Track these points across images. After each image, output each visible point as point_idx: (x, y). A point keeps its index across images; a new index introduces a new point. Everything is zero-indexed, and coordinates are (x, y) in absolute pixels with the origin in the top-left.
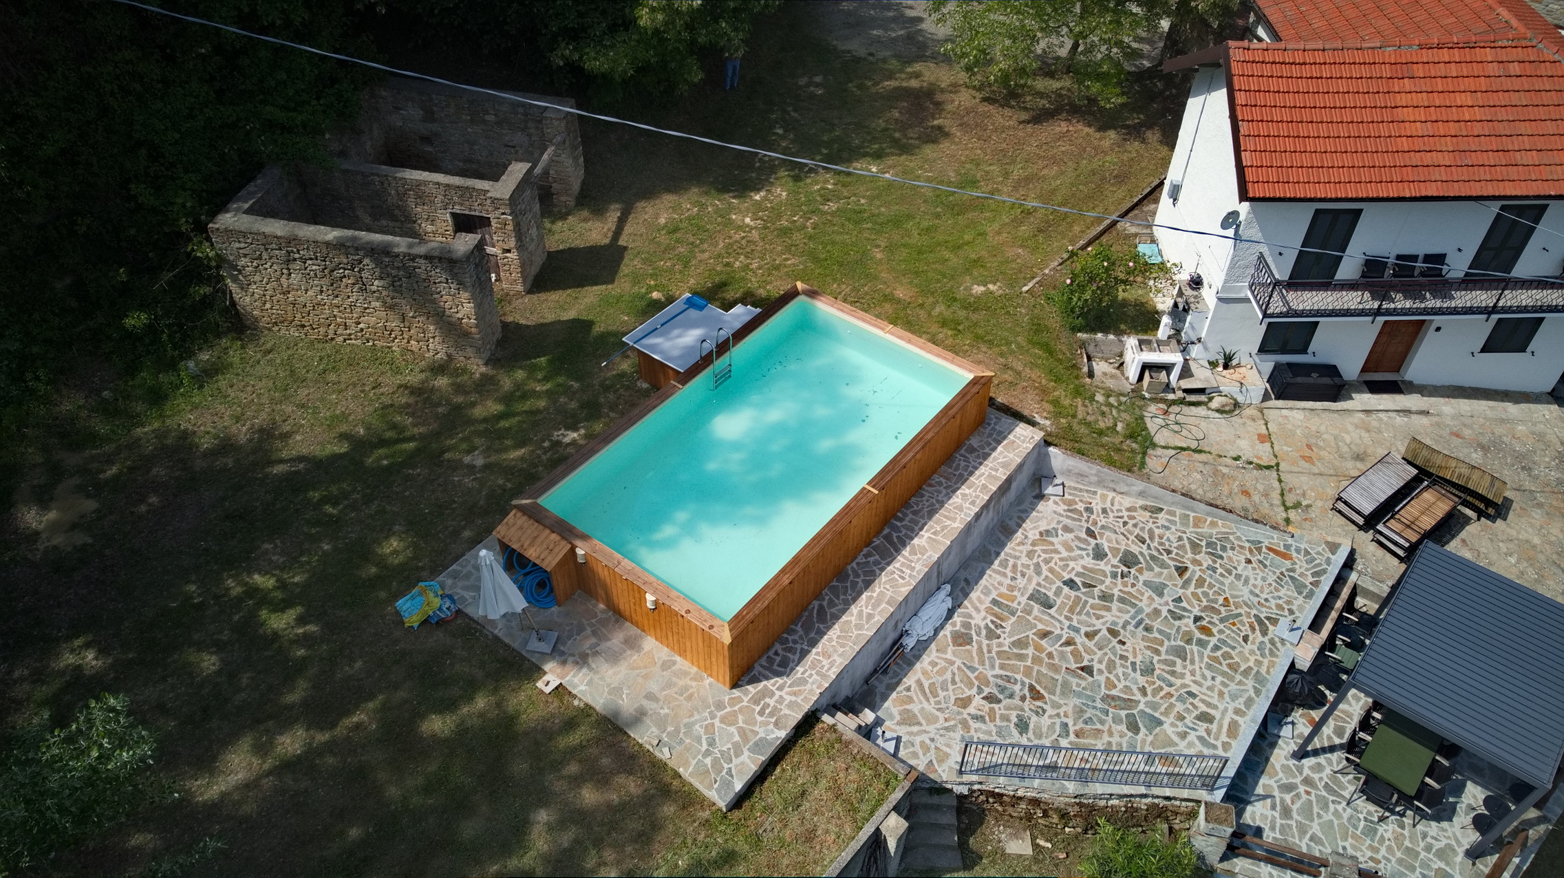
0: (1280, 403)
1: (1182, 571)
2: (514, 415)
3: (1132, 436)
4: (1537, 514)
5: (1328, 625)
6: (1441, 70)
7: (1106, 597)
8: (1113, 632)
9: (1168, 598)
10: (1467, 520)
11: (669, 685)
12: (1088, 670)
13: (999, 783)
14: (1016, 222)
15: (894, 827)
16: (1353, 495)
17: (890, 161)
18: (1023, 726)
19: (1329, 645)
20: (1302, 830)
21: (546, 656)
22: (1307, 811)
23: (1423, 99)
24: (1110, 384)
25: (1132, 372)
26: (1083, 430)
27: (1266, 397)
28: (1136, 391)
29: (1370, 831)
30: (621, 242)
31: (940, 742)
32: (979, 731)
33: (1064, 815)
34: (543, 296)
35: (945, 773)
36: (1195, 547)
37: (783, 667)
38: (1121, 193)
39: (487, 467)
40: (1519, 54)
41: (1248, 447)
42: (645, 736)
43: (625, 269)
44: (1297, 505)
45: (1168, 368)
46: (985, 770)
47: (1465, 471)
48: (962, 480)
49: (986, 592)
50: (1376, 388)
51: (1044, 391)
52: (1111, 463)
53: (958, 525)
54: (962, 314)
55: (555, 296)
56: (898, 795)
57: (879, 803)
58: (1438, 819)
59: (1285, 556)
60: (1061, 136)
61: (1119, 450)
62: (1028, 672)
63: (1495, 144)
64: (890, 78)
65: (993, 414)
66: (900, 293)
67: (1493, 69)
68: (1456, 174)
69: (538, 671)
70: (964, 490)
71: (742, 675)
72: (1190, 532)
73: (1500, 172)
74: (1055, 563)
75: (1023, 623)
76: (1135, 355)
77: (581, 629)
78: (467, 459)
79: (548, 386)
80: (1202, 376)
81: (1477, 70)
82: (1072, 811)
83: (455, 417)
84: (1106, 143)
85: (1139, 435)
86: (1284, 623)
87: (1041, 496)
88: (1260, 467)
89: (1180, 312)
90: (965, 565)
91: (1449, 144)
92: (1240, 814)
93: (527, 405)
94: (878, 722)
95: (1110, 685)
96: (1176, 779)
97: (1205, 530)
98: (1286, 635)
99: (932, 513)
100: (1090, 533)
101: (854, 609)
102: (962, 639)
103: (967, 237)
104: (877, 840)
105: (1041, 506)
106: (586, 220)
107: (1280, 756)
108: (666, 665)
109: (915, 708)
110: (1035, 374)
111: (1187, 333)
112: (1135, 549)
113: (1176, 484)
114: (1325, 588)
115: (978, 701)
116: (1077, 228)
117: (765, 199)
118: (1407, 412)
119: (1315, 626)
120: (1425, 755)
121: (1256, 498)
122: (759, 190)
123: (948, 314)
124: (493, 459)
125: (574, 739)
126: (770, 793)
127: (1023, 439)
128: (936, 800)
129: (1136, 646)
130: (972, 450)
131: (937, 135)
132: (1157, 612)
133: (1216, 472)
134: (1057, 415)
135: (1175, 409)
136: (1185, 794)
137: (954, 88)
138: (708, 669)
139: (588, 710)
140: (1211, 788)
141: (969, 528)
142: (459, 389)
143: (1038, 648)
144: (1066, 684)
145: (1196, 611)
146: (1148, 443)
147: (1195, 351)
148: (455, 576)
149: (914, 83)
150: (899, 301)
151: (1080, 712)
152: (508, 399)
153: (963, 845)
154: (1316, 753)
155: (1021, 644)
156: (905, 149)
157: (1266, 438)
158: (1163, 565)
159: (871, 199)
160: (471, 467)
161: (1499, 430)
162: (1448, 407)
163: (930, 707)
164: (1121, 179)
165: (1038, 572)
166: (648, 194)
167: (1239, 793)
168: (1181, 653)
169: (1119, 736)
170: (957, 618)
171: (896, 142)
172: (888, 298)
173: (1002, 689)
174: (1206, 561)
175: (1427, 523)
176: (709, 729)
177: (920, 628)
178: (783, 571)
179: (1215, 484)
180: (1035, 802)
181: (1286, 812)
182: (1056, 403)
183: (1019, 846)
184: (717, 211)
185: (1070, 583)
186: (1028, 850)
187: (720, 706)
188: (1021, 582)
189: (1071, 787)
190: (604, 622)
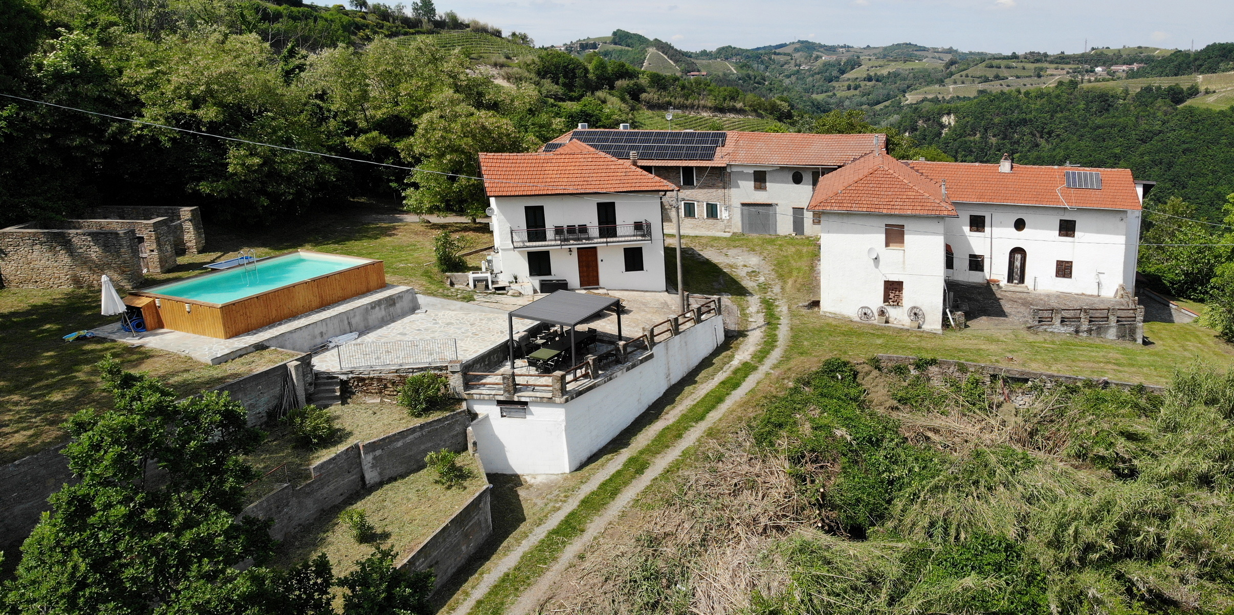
3: (465, 298)
7: (434, 332)
8: (433, 338)
11: (195, 341)
12: (416, 346)
13: (361, 371)
18: (378, 358)
25: (471, 284)
27: (535, 291)
28: (473, 291)
31: (336, 364)
35: (335, 371)
36: (482, 320)
37: (254, 334)
45: (486, 280)
46: (354, 367)
53: (358, 305)
63: (582, 179)
70: (366, 299)
71: (233, 336)
72: (481, 317)
73: (585, 187)
74: (414, 326)
76: (471, 276)
85: (468, 298)
91: (565, 180)
95: (424, 348)
99: (347, 303)
100: (434, 320)
102: (359, 344)
105: (414, 315)
108: (196, 338)
109: (327, 359)
112: (453, 322)
115: (359, 355)
128: (329, 381)
130: (375, 292)
132: (456, 333)
135: (491, 295)
138: (215, 333)
144: (404, 349)
146: (471, 300)
147: (501, 277)
151: (407, 354)
153: (344, 399)
158: (465, 324)
161: (638, 298)
163: (335, 358)
165: (404, 329)
168: (462, 340)
169: (423, 356)
173: (372, 352)
177: (337, 341)
180: (379, 379)
183: (374, 401)
185: (419, 330)
186: (379, 402)
187: (218, 343)
189: (394, 368)
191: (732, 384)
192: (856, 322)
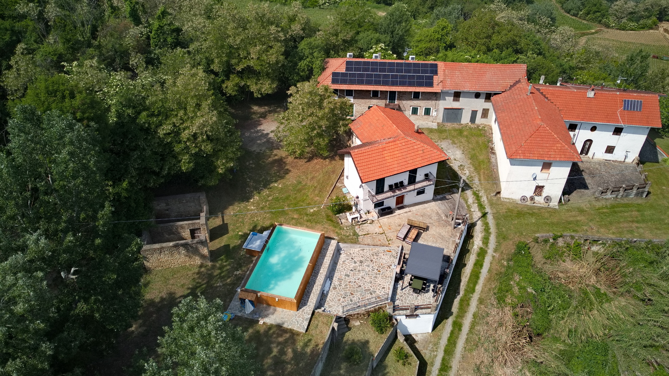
0: (382, 218)
1: (372, 261)
2: (223, 272)
3: (354, 235)
4: (434, 227)
5: (401, 263)
6: (390, 148)
7: (359, 271)
8: (363, 277)
9: (371, 267)
10: (422, 233)
11: (285, 315)
12: (360, 286)
13: (351, 312)
14: (314, 190)
15: (336, 325)
16: (400, 235)
17: (279, 182)
18: (351, 301)
19: (403, 267)
20: (405, 303)
21: (258, 318)
22: (405, 299)
23: (389, 154)
24: (346, 224)
25: (350, 220)
26: (344, 237)
27: (378, 217)
28: (352, 224)
29: (417, 299)
30: (225, 222)
31: (337, 309)
32: (343, 304)
33: (364, 315)
34: (214, 241)
35: (340, 314)
36: (373, 255)
37: (305, 304)
38: (334, 176)
39: (223, 285)
40: (404, 141)
41: (378, 230)
42: (285, 326)
43: (230, 229)
44: (390, 240)
45: (357, 218)
46: (347, 311)
47: (418, 223)
48: (325, 256)
49: (336, 277)
50: (400, 208)
51: (334, 231)
52: (352, 243)
53: (327, 266)
54: (310, 217)
55: (217, 241)
56: (334, 319)
57: (331, 322)
58: (427, 292)
59: (390, 251)
60: (316, 163)
61: (353, 239)
62: (349, 290)
63: (404, 160)
64: (270, 157)
65: (326, 240)
66: (295, 216)
67: (400, 145)
68: (399, 168)
69: (259, 321)
70: (326, 258)
71: (299, 308)
72: (371, 252)
73: (406, 166)
74: (348, 267)
75: (345, 281)
76: (349, 216)
77: (262, 311)
78: (218, 285)
79: (227, 263)
80: (364, 217)
81: (396, 146)
82: (365, 313)
83: (210, 277)
84: (327, 163)
85: (355, 234)
86: (393, 265)
87: (340, 254)
88: (381, 234)
89: (356, 205)
90: (330, 273)
91: (396, 162)
92: (394, 303)
93: (225, 269)
94: (325, 309)
95: (365, 288)
96: (381, 301)
97: (374, 251)
98: (394, 267)
99: (321, 265)
100: (352, 259)
101: (314, 289)
102: (335, 288)
103: (305, 198)
104: (333, 329)
105: (341, 256)
106: (214, 219)
107: (399, 291)
108: (282, 311)
109: (330, 304)
110: (331, 227)
111: (359, 209)
112: (362, 259)
113: (366, 243)
114: (399, 256)
115: (342, 299)
116: (328, 189)
117: (254, 200)
118: (406, 212)
119: (399, 264)
120: (421, 282)
121: (382, 241)
122: (251, 199)
123: (307, 219)
124: (225, 283)
125: (272, 331)
126: (311, 327)
127: (333, 243)
128: (340, 320)
129: (367, 279)
130: (324, 249)
131: (287, 172)
132: (369, 271)
133: (373, 238)
134: (338, 235)
135: (361, 226)
136: (384, 303)
137: (287, 157)
138: (291, 309)
139: (272, 325)
140: (388, 300)
141: (329, 265)
142: (208, 270)
143: (350, 285)
144: (357, 290)
145: (377, 268)
146: (358, 236)
147: (361, 212)
148: (230, 309)
149: (276, 157)
150: (295, 218)
151: (361, 294)
152: (220, 268)
153: (347, 327)
154: (405, 288)
155: (346, 285)
156: (282, 178)
157: (381, 227)
158: (368, 261)
159: (279, 193)
160: (220, 286)
161: (424, 211)
162: (413, 209)
163: (333, 303)
164: (333, 172)
165: (345, 270)
166: (226, 208)
167: (393, 299)
168: (376, 277)
169: (369, 296)
170: (332, 285)
171: (279, 176)
172: (293, 218)
173: (345, 295)
174: (376, 257)
175: (414, 237)
176: (296, 320)
177: (326, 289)
178: (300, 285)
179: (373, 241)
180: (358, 314)
181: (402, 301)
182: (337, 233)
183: (357, 323)
184: (244, 207)
185: (352, 270)
186: (359, 324)
187: (296, 315)
188: (342, 273)
189: (363, 308)
190: (266, 308)
191: (479, 264)
192: (519, 204)
